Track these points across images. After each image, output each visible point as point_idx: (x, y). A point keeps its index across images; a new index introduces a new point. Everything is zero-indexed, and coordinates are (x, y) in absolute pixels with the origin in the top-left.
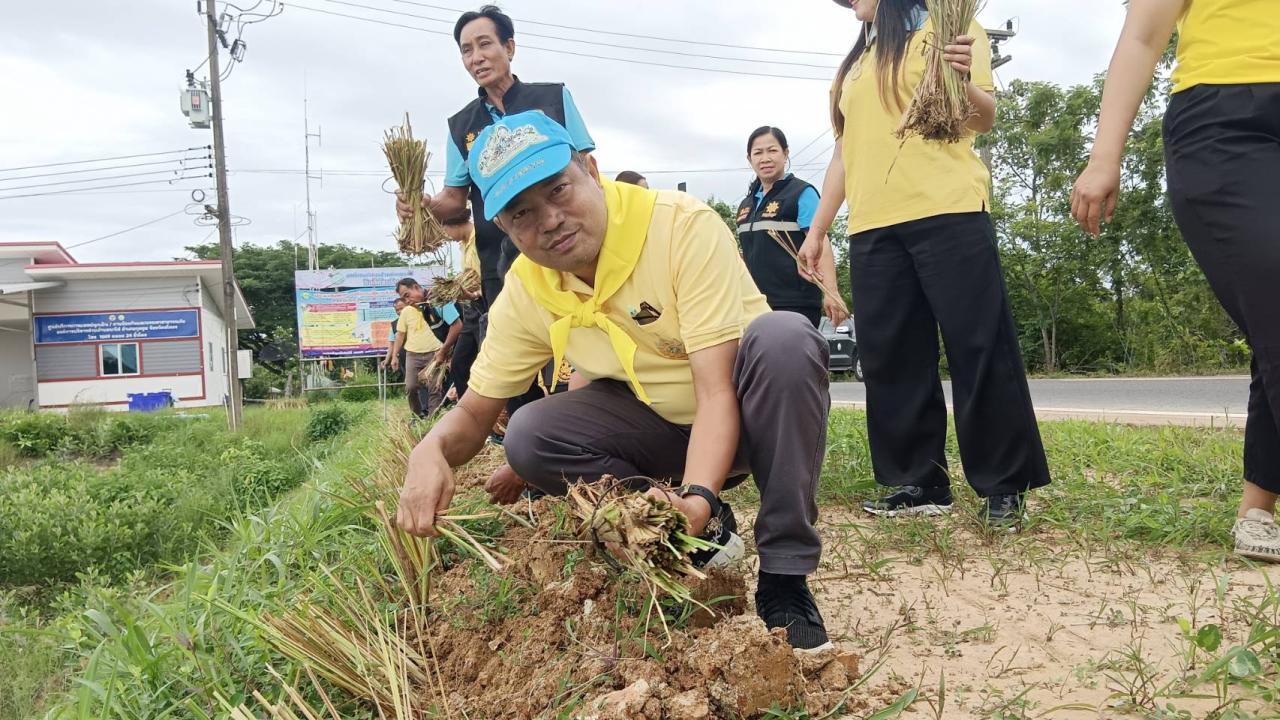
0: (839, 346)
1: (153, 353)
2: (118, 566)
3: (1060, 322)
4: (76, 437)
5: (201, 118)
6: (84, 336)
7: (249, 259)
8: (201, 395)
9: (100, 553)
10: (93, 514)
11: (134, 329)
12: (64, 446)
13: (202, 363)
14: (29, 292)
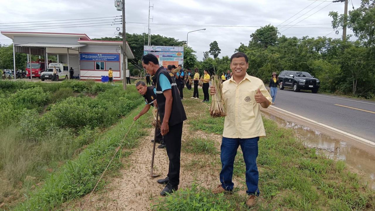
0: (290, 80)
1: (108, 65)
2: (94, 124)
3: (358, 80)
4: (87, 89)
5: (120, 8)
6: (92, 59)
7: (134, 38)
8: (119, 77)
9: (90, 120)
10: (89, 111)
11: (104, 58)
12: (84, 91)
13: (120, 68)
14: (79, 47)
